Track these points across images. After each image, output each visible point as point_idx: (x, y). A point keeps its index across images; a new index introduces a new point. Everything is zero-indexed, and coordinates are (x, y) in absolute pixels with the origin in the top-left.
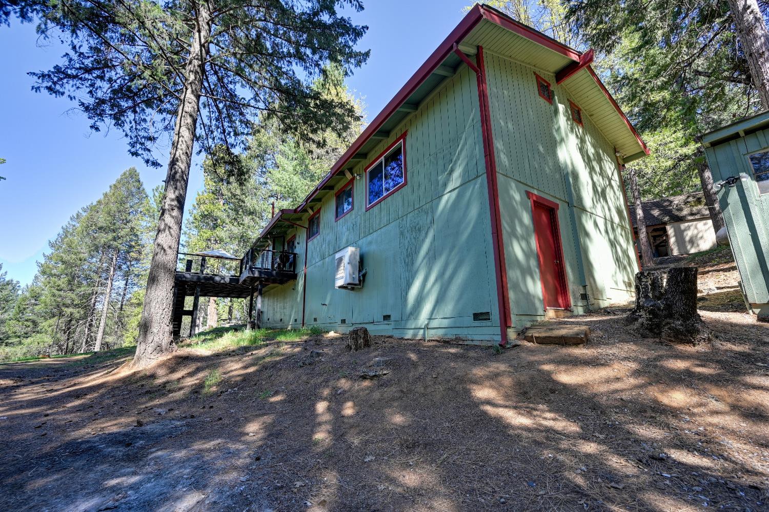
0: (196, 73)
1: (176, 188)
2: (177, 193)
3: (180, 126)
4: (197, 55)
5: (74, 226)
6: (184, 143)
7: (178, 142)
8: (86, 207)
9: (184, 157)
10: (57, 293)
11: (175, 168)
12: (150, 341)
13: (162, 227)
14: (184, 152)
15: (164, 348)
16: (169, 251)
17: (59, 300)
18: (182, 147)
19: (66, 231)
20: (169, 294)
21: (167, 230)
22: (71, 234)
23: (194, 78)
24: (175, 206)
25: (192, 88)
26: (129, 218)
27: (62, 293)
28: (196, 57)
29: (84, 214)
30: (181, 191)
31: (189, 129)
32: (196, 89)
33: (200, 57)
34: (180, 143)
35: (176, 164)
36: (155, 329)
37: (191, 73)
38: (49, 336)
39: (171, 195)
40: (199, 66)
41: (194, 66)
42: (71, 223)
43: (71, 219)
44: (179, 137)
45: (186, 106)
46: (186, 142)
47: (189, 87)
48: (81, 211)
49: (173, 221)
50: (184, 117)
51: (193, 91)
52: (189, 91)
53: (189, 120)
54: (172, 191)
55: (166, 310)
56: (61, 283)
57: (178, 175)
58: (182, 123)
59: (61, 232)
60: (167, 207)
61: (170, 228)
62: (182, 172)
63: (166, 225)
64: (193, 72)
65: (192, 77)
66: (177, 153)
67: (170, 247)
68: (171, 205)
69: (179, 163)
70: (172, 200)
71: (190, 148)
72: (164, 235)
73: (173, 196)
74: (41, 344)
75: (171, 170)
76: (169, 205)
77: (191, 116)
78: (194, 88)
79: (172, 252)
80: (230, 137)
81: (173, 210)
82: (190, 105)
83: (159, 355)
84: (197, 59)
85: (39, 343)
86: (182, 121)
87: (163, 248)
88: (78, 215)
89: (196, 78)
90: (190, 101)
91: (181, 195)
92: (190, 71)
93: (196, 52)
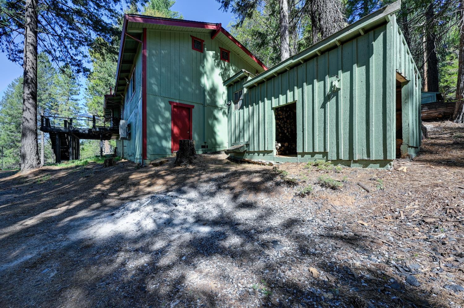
0: (31, 17)
1: (29, 88)
2: (30, 90)
3: (26, 52)
4: (30, 5)
5: (12, 91)
6: (30, 61)
7: (26, 61)
8: (17, 79)
9: (31, 70)
10: (10, 134)
11: (27, 77)
12: (27, 163)
13: (25, 108)
14: (31, 67)
15: (34, 166)
16: (30, 121)
17: (13, 138)
18: (29, 64)
19: (7, 95)
20: (34, 142)
21: (27, 110)
22: (11, 97)
23: (30, 20)
24: (30, 97)
25: (30, 27)
26: (46, 87)
27: (13, 134)
28: (30, 6)
29: (17, 84)
30: (33, 89)
31: (32, 53)
32: (32, 28)
33: (32, 6)
34: (28, 62)
35: (27, 74)
36: (28, 157)
37: (28, 17)
38: (11, 159)
39: (27, 91)
40: (32, 12)
41: (29, 13)
42: (9, 89)
43: (9, 87)
44: (26, 58)
45: (28, 39)
46: (31, 61)
47: (28, 26)
48: (14, 82)
49: (30, 105)
50: (28, 46)
51: (31, 30)
52: (28, 29)
53: (31, 48)
54: (27, 89)
55: (33, 149)
56: (11, 128)
57: (29, 80)
58: (27, 49)
59: (4, 95)
60: (25, 98)
61: (29, 109)
62: (31, 78)
63: (27, 107)
64: (29, 16)
65: (29, 20)
66: (27, 68)
67: (31, 119)
68: (28, 97)
69: (29, 74)
70: (28, 94)
71: (35, 65)
72: (26, 112)
73: (28, 92)
74: (7, 163)
75: (25, 78)
76: (26, 97)
77: (32, 45)
78: (31, 28)
79: (32, 121)
80: (72, 50)
81: (29, 99)
82: (31, 38)
83: (32, 169)
84: (30, 7)
85: (6, 163)
86: (27, 48)
87: (26, 119)
88: (13, 84)
89: (31, 20)
90: (30, 36)
91: (33, 91)
92: (27, 16)
93: (29, 3)
